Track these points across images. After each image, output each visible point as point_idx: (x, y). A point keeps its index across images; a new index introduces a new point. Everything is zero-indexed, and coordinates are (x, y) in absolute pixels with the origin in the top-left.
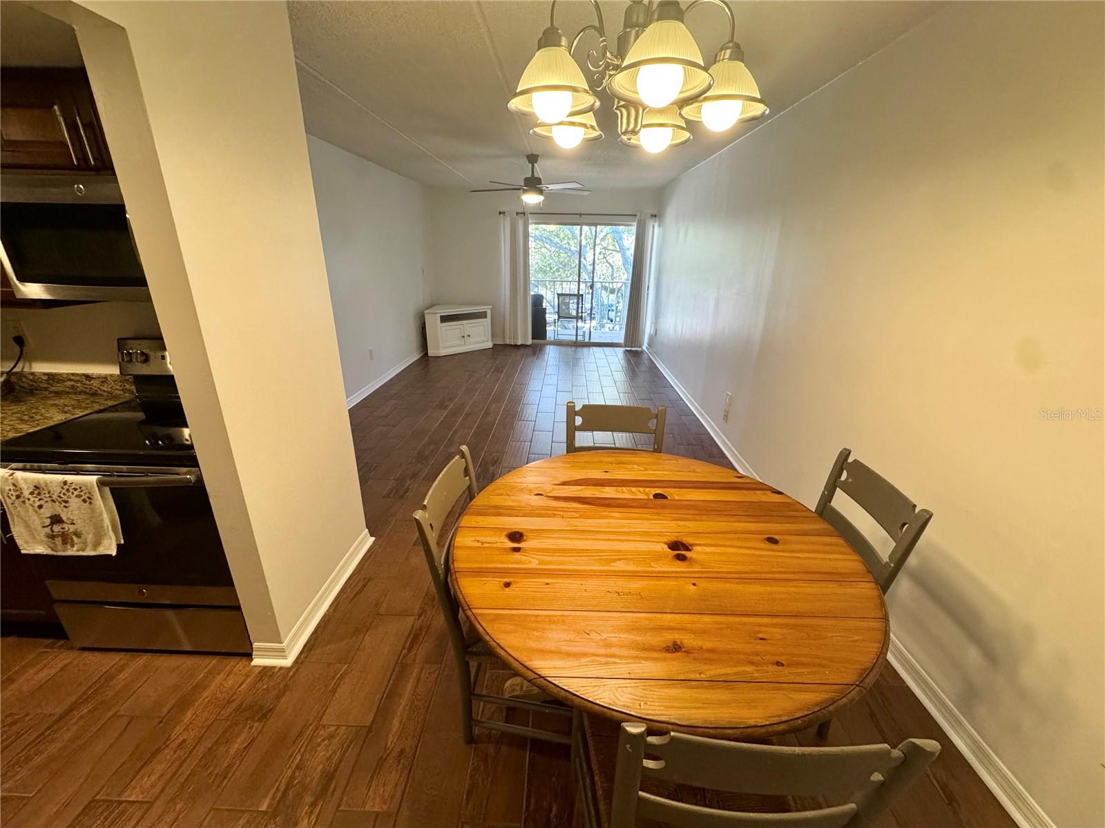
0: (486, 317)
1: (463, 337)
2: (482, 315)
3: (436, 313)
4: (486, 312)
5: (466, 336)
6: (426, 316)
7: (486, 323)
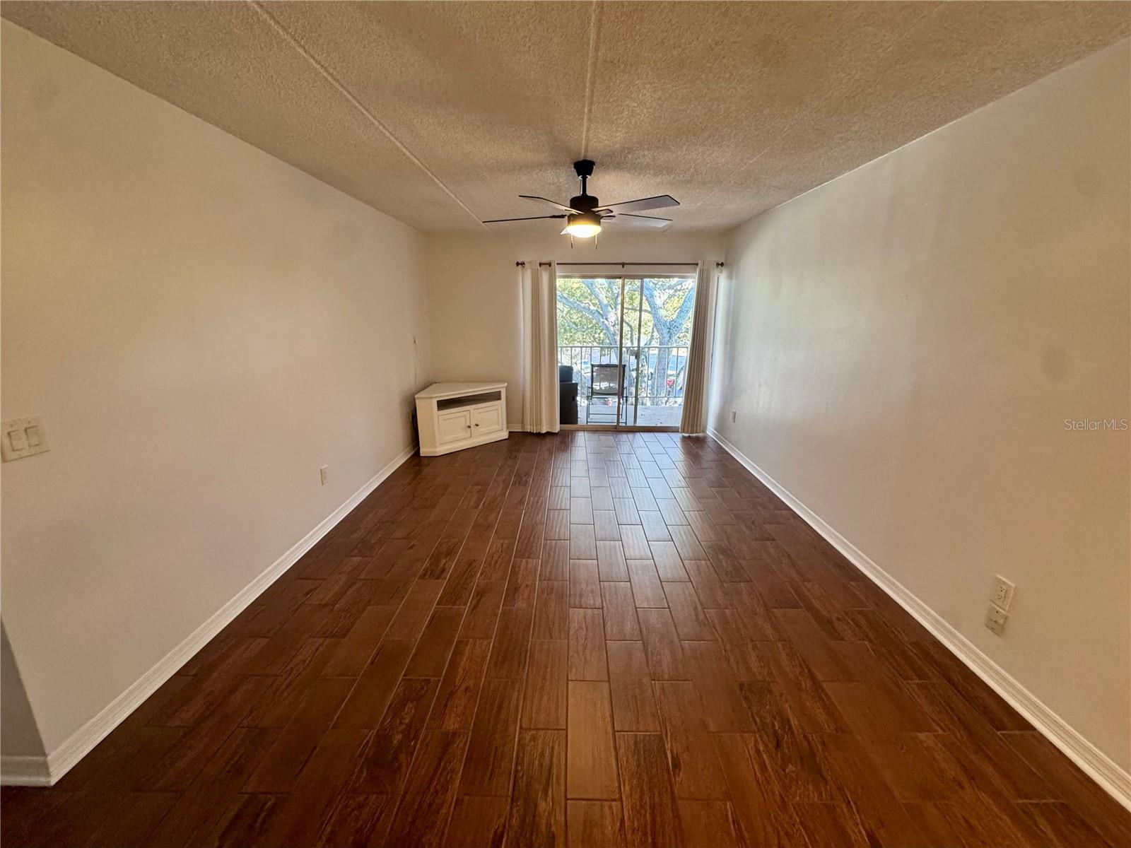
0: (499, 398)
1: (469, 427)
2: (495, 396)
3: (432, 398)
4: (500, 392)
5: (473, 425)
6: (417, 401)
7: (499, 407)
